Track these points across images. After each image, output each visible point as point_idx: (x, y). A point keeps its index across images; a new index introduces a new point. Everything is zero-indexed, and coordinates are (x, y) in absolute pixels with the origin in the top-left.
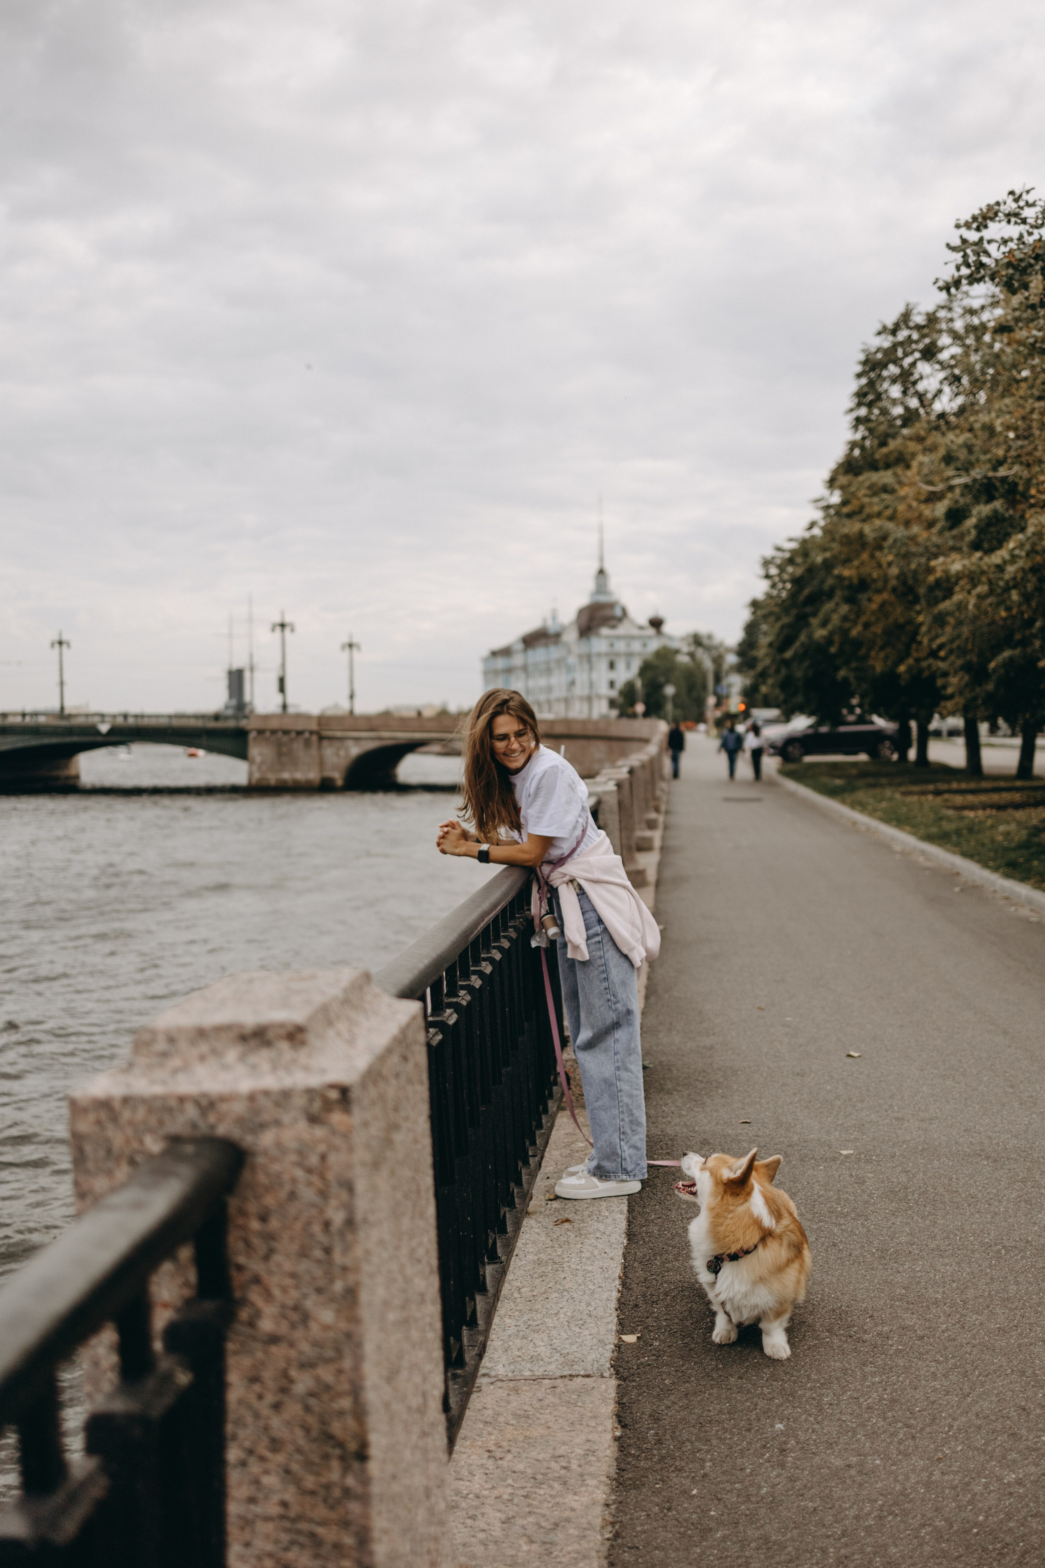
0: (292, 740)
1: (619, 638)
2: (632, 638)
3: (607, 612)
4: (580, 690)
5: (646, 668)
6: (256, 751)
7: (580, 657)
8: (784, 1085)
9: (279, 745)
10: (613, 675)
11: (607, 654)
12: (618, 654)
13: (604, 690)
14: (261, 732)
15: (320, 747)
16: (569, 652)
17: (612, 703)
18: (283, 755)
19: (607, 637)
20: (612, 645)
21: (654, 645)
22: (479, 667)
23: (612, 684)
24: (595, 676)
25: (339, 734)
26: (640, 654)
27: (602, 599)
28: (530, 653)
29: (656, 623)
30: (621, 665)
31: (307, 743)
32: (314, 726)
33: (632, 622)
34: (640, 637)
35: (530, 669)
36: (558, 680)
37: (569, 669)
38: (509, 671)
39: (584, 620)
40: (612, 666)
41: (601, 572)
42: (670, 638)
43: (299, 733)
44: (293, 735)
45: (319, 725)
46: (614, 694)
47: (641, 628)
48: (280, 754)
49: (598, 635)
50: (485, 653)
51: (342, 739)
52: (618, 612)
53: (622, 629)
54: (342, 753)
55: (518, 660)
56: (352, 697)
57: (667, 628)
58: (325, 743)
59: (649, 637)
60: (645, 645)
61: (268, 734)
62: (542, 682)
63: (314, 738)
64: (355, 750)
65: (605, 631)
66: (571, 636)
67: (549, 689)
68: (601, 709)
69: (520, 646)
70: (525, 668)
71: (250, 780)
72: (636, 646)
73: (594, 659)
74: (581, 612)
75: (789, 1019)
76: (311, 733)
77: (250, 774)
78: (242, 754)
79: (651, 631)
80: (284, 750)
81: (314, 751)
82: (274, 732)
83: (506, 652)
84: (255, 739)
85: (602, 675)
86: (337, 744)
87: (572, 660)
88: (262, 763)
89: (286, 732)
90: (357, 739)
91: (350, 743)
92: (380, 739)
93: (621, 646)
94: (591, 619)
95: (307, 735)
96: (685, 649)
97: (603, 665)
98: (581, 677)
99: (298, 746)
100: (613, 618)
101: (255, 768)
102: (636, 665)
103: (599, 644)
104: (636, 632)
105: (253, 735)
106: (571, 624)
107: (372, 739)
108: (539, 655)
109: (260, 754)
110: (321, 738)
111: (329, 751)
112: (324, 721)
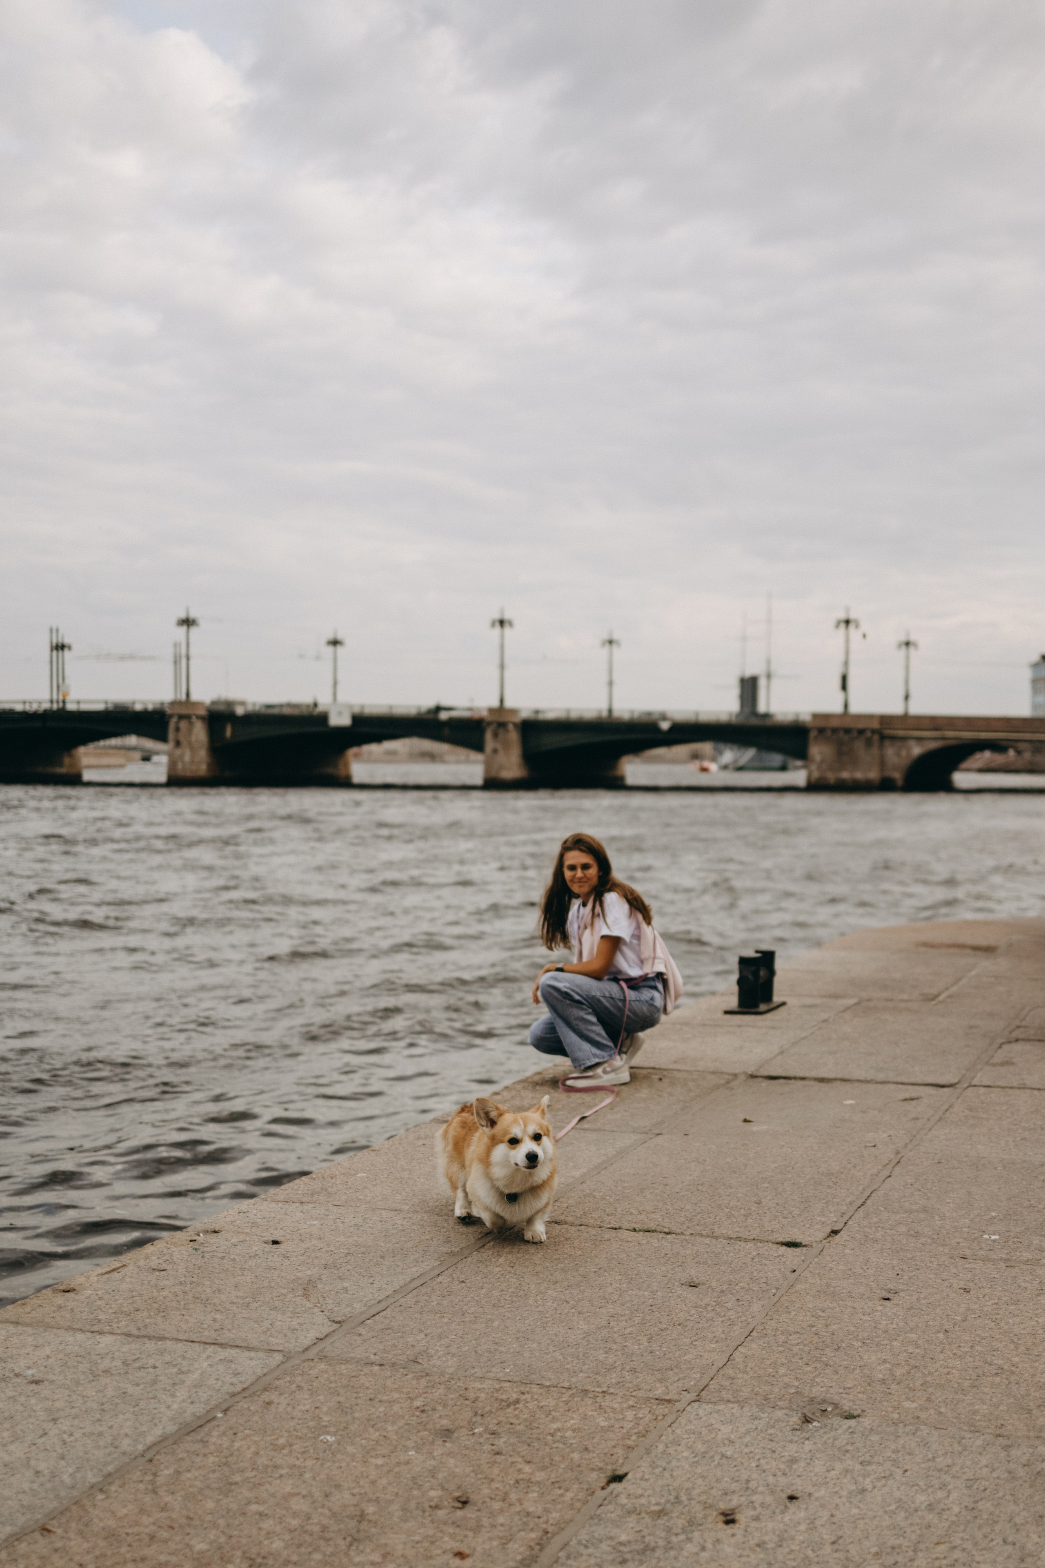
0: (853, 740)
6: (816, 751)
9: (841, 745)
14: (821, 731)
15: (881, 746)
18: (843, 754)
25: (901, 733)
31: (869, 743)
32: (876, 725)
43: (861, 732)
44: (855, 734)
45: (881, 723)
48: (840, 754)
51: (904, 739)
54: (904, 753)
56: (907, 698)
58: (887, 743)
61: (829, 733)
63: (876, 737)
64: (917, 750)
71: (809, 779)
76: (874, 731)
77: (810, 773)
78: (804, 756)
80: (846, 749)
81: (875, 751)
82: (835, 730)
84: (816, 738)
86: (899, 743)
88: (821, 764)
89: (847, 731)
90: (919, 739)
91: (912, 743)
92: (943, 739)
95: (869, 734)
99: (859, 745)
101: (814, 768)
105: (813, 734)
107: (936, 739)
109: (820, 754)
110: (883, 738)
111: (890, 752)
112: (886, 720)
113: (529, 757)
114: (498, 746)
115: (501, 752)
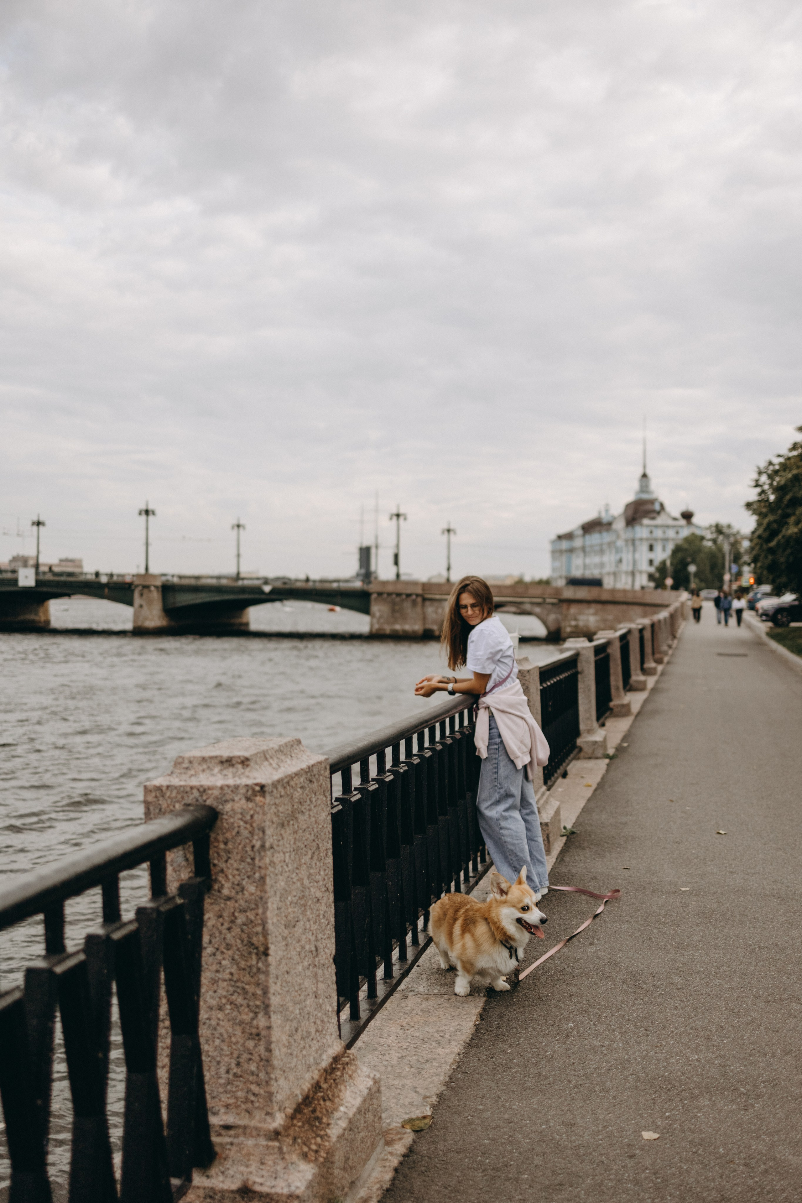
0: (403, 600)
1: (656, 526)
2: (668, 527)
3: (649, 507)
4: (626, 567)
5: (677, 550)
6: (376, 608)
7: (626, 541)
8: (664, 848)
9: (394, 604)
10: (651, 556)
11: (647, 539)
12: (656, 540)
13: (644, 566)
14: (380, 594)
15: (423, 606)
16: (618, 537)
17: (651, 577)
18: (396, 612)
19: (648, 526)
20: (651, 532)
21: (685, 532)
22: (548, 547)
23: (651, 562)
24: (637, 556)
25: (437, 597)
26: (673, 540)
27: (645, 496)
28: (588, 537)
29: (687, 516)
30: (658, 548)
31: (414, 603)
32: (419, 591)
33: (669, 515)
34: (674, 526)
35: (588, 549)
36: (609, 558)
37: (618, 550)
38: (571, 551)
39: (630, 512)
40: (651, 548)
41: (644, 476)
42: (698, 527)
43: (408, 595)
44: (404, 597)
45: (423, 590)
46: (652, 570)
47: (675, 519)
48: (394, 611)
49: (641, 525)
50: (553, 537)
51: (438, 600)
52: (657, 507)
53: (659, 521)
55: (578, 543)
56: (449, 569)
57: (695, 520)
58: (427, 603)
59: (681, 527)
60: (677, 533)
61: (385, 596)
62: (597, 560)
63: (419, 599)
65: (646, 521)
66: (619, 525)
67: (602, 565)
68: (642, 580)
69: (580, 532)
70: (583, 549)
71: (371, 630)
72: (671, 533)
73: (637, 543)
74: (628, 506)
75: (688, 808)
76: (417, 595)
77: (372, 625)
78: (366, 610)
79: (683, 522)
80: (397, 608)
81: (419, 609)
82: (389, 594)
83: (569, 536)
84: (376, 599)
85: (643, 556)
86: (436, 604)
87: (620, 543)
88: (381, 617)
89: (399, 595)
93: (659, 533)
94: (636, 512)
95: (414, 597)
96: (709, 535)
97: (645, 547)
98: (627, 557)
99: (407, 605)
100: (654, 511)
101: (375, 621)
102: (670, 547)
103: (641, 531)
104: (671, 522)
105: (374, 596)
106: (620, 516)
108: (594, 539)
109: (380, 611)
110: (424, 600)
111: (430, 610)
112: (427, 586)
113: (169, 611)
114: (144, 603)
115: (145, 607)
